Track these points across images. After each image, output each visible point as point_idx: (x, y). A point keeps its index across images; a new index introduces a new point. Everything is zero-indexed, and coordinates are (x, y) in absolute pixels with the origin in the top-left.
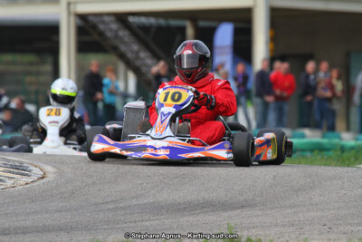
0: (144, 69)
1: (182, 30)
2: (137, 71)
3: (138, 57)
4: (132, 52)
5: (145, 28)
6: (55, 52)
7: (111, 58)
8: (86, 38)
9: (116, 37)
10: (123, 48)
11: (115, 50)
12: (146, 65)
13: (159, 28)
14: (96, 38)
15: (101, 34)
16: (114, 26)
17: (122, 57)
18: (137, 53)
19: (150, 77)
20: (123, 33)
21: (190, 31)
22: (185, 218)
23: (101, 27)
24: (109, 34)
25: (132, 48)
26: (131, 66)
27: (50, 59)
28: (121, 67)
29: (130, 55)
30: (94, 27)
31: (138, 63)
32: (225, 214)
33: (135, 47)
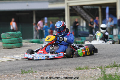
0: (88, 20)
1: (98, 9)
2: (86, 20)
3: (86, 17)
4: (85, 15)
5: (88, 9)
6: (64, 16)
7: (79, 17)
8: (72, 12)
9: (80, 12)
10: (82, 15)
11: (80, 15)
12: (89, 19)
13: (92, 9)
14: (74, 12)
15: (76, 11)
16: (79, 9)
17: (82, 17)
18: (86, 16)
19: (89, 22)
20: (82, 11)
21: (100, 10)
22: (102, 60)
23: (76, 9)
24: (78, 11)
25: (84, 14)
26: (84, 19)
27: (62, 18)
28: (82, 20)
29: (84, 17)
30: (74, 9)
31: (86, 18)
32: (113, 58)
33: (85, 14)
